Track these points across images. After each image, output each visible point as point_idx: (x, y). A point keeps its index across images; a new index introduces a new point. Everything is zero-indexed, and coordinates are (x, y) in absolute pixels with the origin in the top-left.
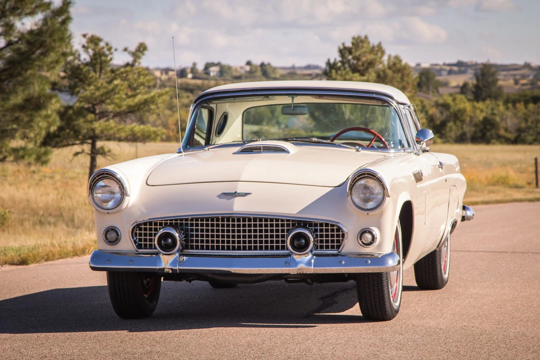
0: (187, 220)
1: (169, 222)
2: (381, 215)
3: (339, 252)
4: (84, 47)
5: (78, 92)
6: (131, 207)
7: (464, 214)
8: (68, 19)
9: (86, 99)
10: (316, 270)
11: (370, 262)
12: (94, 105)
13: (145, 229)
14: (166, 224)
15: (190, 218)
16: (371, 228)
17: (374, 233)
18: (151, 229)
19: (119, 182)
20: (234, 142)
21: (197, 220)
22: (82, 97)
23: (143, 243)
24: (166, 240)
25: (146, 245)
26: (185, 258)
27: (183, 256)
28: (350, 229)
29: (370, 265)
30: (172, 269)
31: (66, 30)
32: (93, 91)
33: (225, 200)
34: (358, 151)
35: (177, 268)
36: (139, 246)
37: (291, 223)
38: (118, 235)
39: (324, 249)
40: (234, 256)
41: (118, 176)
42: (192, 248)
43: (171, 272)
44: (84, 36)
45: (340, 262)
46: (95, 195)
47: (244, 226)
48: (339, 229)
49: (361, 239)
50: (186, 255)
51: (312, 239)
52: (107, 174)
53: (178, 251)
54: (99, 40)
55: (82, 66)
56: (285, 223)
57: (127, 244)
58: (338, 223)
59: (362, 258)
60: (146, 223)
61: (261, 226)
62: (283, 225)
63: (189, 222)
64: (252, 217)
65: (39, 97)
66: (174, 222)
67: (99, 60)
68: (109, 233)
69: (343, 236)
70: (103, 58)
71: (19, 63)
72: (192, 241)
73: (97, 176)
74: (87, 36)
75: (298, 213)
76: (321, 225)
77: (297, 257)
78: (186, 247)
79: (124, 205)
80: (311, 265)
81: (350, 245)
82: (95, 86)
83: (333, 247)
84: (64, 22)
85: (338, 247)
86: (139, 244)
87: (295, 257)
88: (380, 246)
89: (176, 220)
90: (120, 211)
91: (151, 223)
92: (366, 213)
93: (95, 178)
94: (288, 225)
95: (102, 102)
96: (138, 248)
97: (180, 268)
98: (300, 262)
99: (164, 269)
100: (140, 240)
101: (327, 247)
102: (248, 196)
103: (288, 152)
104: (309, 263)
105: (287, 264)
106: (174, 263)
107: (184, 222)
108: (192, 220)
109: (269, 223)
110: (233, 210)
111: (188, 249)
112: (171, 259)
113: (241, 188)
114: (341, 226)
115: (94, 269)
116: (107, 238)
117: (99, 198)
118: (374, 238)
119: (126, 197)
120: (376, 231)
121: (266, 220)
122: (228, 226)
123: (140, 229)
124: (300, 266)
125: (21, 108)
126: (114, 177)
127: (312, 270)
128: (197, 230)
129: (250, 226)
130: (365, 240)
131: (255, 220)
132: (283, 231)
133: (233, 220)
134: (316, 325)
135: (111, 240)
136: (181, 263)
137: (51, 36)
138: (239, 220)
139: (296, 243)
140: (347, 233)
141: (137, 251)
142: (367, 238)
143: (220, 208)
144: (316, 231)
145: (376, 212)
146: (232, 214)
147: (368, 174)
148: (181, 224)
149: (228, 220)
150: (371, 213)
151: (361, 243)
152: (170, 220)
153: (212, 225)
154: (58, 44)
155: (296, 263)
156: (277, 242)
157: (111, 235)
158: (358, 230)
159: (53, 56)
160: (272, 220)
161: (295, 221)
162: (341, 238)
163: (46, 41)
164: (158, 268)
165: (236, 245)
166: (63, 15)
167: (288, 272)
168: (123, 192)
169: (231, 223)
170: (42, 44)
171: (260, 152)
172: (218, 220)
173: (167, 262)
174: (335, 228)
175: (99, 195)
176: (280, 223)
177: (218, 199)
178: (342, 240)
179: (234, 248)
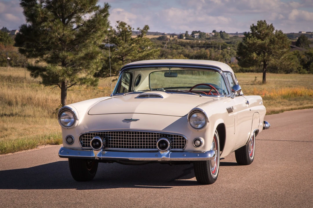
0: (107, 133)
1: (98, 133)
2: (205, 131)
3: (183, 150)
4: (117, 27)
5: (114, 50)
6: (79, 126)
7: (264, 126)
8: (108, 14)
9: (118, 53)
10: (171, 159)
11: (199, 155)
12: (122, 56)
13: (86, 137)
14: (97, 134)
15: (108, 131)
16: (200, 138)
17: (201, 140)
18: (89, 137)
19: (73, 113)
20: (138, 91)
21: (112, 133)
22: (116, 53)
23: (85, 144)
24: (95, 143)
25: (86, 145)
26: (106, 152)
27: (105, 151)
28: (189, 138)
29: (199, 157)
30: (98, 158)
31: (106, 20)
32: (122, 50)
34: (200, 96)
35: (101, 157)
36: (83, 146)
37: (159, 135)
38: (73, 140)
39: (176, 148)
40: (131, 152)
41: (73, 110)
42: (109, 147)
43: (98, 159)
44: (118, 22)
45: (184, 155)
46: (61, 119)
47: (136, 136)
48: (183, 138)
49: (194, 144)
50: (107, 151)
51: (169, 143)
52: (67, 109)
53: (102, 148)
54: (125, 24)
55: (116, 37)
56: (156, 135)
57: (77, 144)
58: (183, 135)
59: (195, 153)
60: (87, 134)
61: (144, 136)
62: (155, 136)
63: (108, 134)
64: (139, 131)
65: (92, 53)
66: (100, 133)
67: (125, 34)
68: (68, 139)
69: (186, 141)
70: (127, 33)
71: (83, 36)
72: (110, 143)
73: (62, 110)
74: (119, 22)
75: (163, 130)
76: (175, 136)
77: (161, 153)
78: (107, 147)
79: (76, 125)
80: (168, 157)
81: (189, 146)
82: (122, 47)
83: (180, 147)
84: (105, 16)
85: (183, 147)
86: (83, 144)
87: (161, 152)
88: (204, 147)
89: (101, 133)
90: (74, 128)
91: (89, 134)
92: (197, 130)
93: (61, 111)
94: (158, 136)
95: (126, 55)
96: (83, 147)
97: (103, 157)
98: (163, 155)
99: (95, 157)
100: (84, 142)
101: (178, 147)
102: (138, 121)
103: (162, 97)
104: (168, 155)
105: (156, 156)
106: (100, 154)
107: (106, 134)
108: (109, 133)
109: (148, 135)
110: (129, 128)
111: (108, 147)
112: (99, 152)
113: (134, 117)
114: (184, 137)
115: (61, 157)
116: (67, 142)
117: (63, 121)
118: (201, 143)
119: (77, 121)
120: (202, 140)
121: (147, 133)
122: (128, 136)
123: (84, 137)
124: (163, 157)
125: (83, 58)
126: (70, 110)
127: (169, 159)
128: (112, 138)
129: (138, 136)
130: (197, 144)
131: (141, 133)
132: (155, 139)
133: (130, 133)
134: (172, 187)
135: (69, 142)
136: (103, 155)
137: (98, 23)
138: (133, 133)
139: (161, 145)
140: (187, 140)
141: (82, 148)
142: (197, 143)
143: (123, 127)
144: (172, 139)
145: (202, 130)
146: (129, 130)
147: (198, 111)
148: (104, 135)
149: (127, 133)
150: (200, 130)
151: (194, 145)
152: (99, 133)
153: (120, 135)
154: (102, 27)
155: (161, 156)
156: (152, 144)
157: (69, 139)
158: (193, 139)
159: (99, 33)
160: (149, 133)
161: (161, 134)
162: (185, 143)
163: (96, 25)
164: (92, 157)
165: (131, 146)
166: (105, 13)
167: (157, 160)
168: (75, 118)
169: (129, 134)
170: (94, 27)
171: (148, 98)
172: (122, 133)
173: (96, 154)
174: (182, 137)
175: (63, 120)
176: (154, 135)
177: (122, 122)
178: (185, 144)
179: (130, 147)
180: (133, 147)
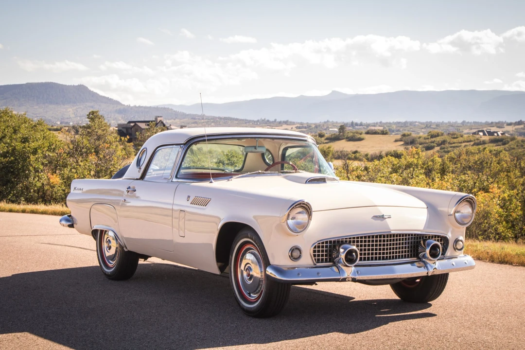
3: (444, 256)
10: (442, 271)
19: (309, 209)
24: (352, 255)
30: (352, 278)
33: (379, 221)
35: (357, 277)
36: (318, 261)
38: (300, 253)
43: (351, 280)
48: (444, 239)
52: (303, 204)
56: (413, 236)
57: (307, 259)
58: (446, 235)
62: (412, 239)
68: (294, 251)
73: (296, 206)
76: (432, 237)
80: (439, 268)
86: (317, 259)
92: (462, 226)
93: (294, 207)
94: (415, 238)
102: (391, 218)
106: (354, 274)
109: (404, 237)
110: (390, 229)
112: (352, 269)
114: (448, 237)
116: (292, 256)
119: (310, 222)
124: (434, 269)
126: (307, 206)
127: (440, 271)
130: (458, 247)
131: (397, 235)
135: (295, 257)
139: (433, 252)
140: (450, 242)
141: (315, 265)
142: (460, 245)
143: (376, 228)
146: (390, 232)
150: (465, 227)
151: (455, 248)
155: (431, 267)
157: (296, 253)
158: (454, 240)
160: (406, 235)
161: (419, 235)
164: (342, 277)
165: (383, 256)
168: (310, 218)
176: (410, 237)
177: (372, 220)
178: (444, 247)
179: (383, 259)
180: (387, 259)
